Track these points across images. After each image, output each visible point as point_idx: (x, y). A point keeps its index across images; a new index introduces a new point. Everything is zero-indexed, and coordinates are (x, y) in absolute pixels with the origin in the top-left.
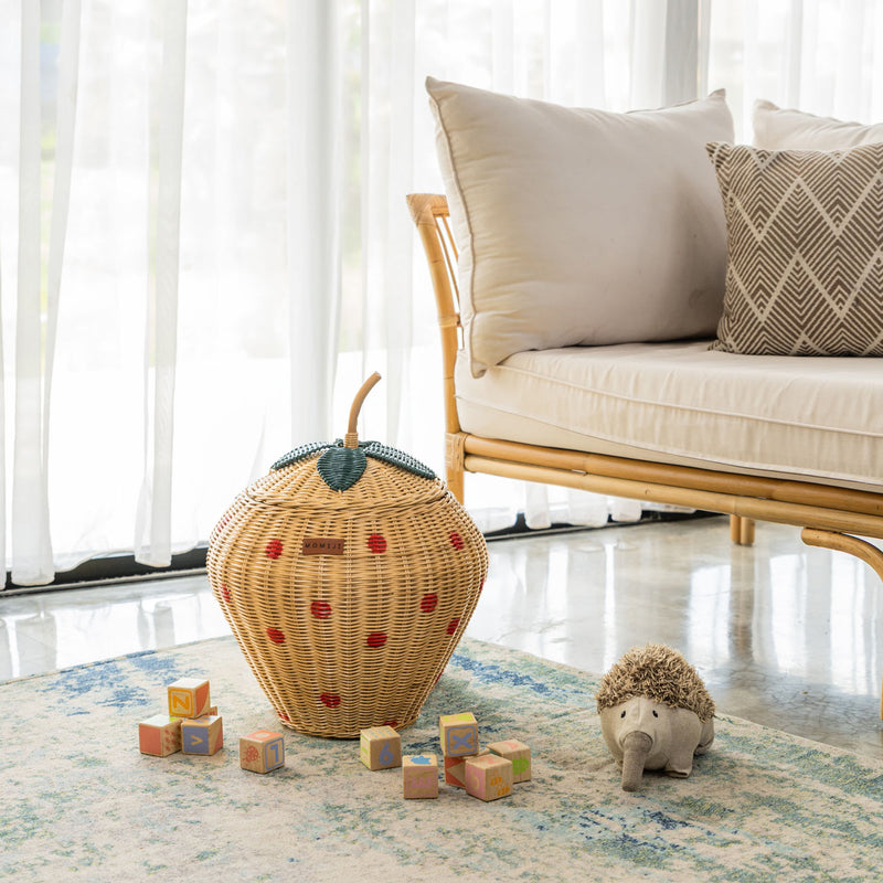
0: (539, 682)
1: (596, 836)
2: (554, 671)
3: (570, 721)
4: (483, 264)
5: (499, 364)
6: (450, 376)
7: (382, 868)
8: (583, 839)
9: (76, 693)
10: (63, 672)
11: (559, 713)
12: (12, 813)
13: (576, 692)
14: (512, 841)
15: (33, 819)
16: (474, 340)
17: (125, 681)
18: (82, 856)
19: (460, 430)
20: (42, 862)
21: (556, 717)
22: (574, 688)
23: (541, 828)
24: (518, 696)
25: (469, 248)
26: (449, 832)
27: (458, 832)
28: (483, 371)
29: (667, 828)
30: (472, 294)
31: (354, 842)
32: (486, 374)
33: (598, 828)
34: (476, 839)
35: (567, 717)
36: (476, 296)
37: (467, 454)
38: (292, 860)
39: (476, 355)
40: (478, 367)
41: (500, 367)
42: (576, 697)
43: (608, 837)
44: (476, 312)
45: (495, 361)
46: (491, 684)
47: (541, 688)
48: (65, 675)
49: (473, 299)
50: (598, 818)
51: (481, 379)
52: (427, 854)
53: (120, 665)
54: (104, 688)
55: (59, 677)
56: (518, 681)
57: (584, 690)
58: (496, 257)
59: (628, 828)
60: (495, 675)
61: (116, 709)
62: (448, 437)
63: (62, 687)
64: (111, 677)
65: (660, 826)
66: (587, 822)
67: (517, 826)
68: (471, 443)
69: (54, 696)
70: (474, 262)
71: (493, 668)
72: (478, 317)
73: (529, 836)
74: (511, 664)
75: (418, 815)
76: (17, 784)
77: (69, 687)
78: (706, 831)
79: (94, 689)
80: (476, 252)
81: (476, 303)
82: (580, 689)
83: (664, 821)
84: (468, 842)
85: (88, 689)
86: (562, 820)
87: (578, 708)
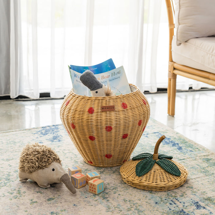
0: (180, 146)
1: (173, 209)
2: (187, 142)
3: (184, 162)
4: (182, 9)
5: (186, 42)
6: (171, 44)
7: (100, 212)
8: (168, 209)
9: (43, 135)
10: (43, 127)
11: (182, 158)
12: (4, 176)
13: (191, 151)
14: (145, 207)
15: (8, 180)
16: (178, 34)
17: (58, 133)
18: (15, 195)
19: (172, 61)
20: (3, 195)
21: (181, 160)
22: (191, 149)
23: (156, 203)
24: (172, 150)
25: (178, 4)
26: (127, 201)
27: (130, 201)
28: (180, 44)
29: (198, 209)
30: (178, 18)
31: (96, 200)
32: (182, 45)
33: (175, 205)
34: (134, 204)
35: (183, 161)
36: (180, 19)
37: (174, 69)
38: (75, 205)
39: (178, 38)
40: (179, 42)
41: (186, 43)
42: (190, 153)
43: (177, 210)
44: (179, 24)
45: (184, 40)
46: (165, 145)
47: (180, 148)
48: (43, 128)
49: (179, 20)
50: (176, 202)
51: (179, 47)
52: (116, 208)
53: (59, 127)
54: (51, 134)
55: (40, 129)
56: (174, 145)
57: (194, 151)
58: (186, 7)
59: (185, 207)
60: (168, 142)
61: (51, 142)
62: (169, 63)
63: (40, 133)
64: (55, 131)
65: (195, 208)
66: (172, 203)
67: (149, 201)
68: (176, 66)
69: (36, 135)
70: (180, 8)
71: (169, 139)
72: (180, 26)
73: (151, 206)
74: (175, 138)
75: (120, 193)
76: (11, 166)
77: (42, 133)
78: (210, 212)
79: (48, 134)
80: (181, 5)
81: (180, 21)
82: (193, 150)
83: (198, 206)
84: (131, 206)
85: (47, 134)
86: (164, 201)
87: (188, 157)
